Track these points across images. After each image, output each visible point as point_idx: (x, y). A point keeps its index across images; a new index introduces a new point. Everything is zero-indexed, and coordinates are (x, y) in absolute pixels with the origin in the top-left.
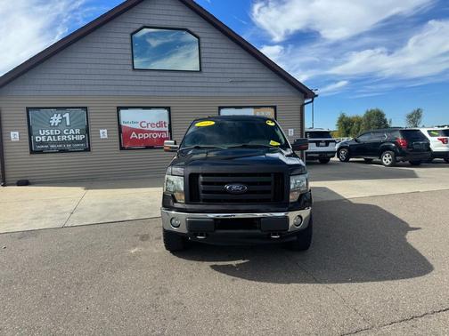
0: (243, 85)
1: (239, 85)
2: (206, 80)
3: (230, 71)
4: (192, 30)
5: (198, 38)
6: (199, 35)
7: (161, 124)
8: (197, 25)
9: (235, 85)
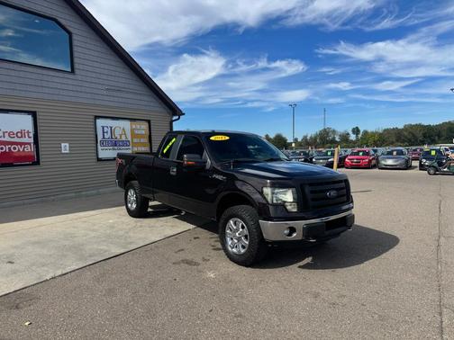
0: (118, 94)
1: (114, 93)
3: (105, 77)
5: (69, 33)
6: (71, 29)
7: (22, 133)
8: (67, 17)
9: (111, 93)
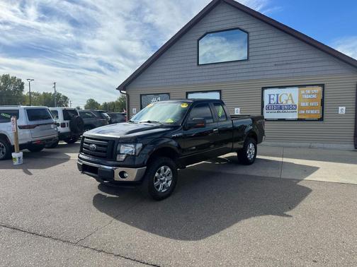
0: (288, 66)
1: (283, 67)
2: (252, 66)
4: (243, 27)
5: (248, 33)
9: (279, 67)
